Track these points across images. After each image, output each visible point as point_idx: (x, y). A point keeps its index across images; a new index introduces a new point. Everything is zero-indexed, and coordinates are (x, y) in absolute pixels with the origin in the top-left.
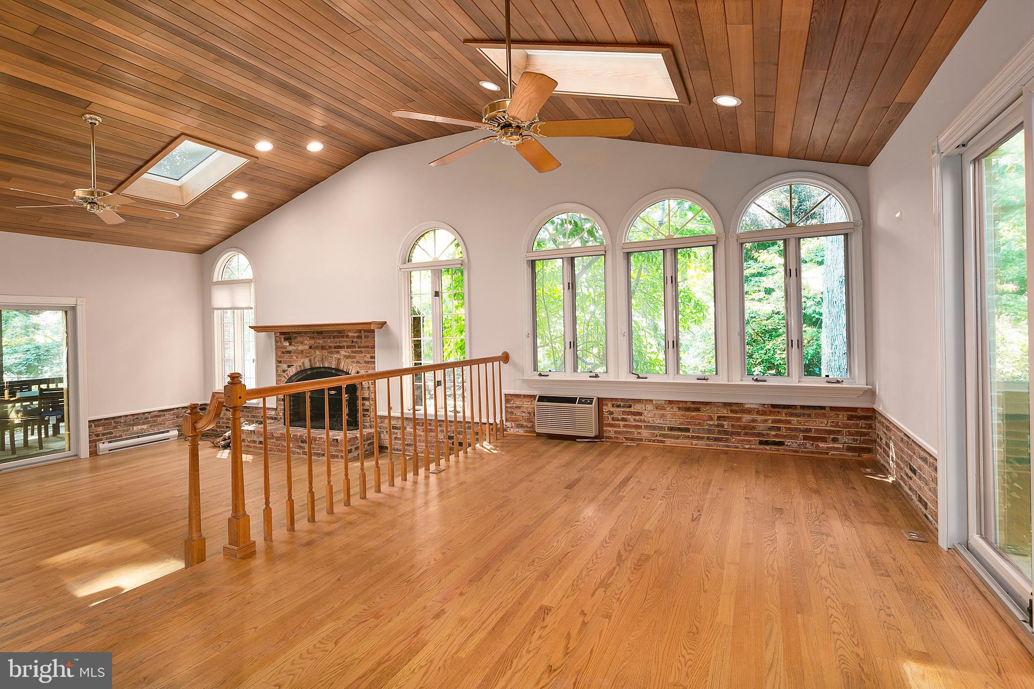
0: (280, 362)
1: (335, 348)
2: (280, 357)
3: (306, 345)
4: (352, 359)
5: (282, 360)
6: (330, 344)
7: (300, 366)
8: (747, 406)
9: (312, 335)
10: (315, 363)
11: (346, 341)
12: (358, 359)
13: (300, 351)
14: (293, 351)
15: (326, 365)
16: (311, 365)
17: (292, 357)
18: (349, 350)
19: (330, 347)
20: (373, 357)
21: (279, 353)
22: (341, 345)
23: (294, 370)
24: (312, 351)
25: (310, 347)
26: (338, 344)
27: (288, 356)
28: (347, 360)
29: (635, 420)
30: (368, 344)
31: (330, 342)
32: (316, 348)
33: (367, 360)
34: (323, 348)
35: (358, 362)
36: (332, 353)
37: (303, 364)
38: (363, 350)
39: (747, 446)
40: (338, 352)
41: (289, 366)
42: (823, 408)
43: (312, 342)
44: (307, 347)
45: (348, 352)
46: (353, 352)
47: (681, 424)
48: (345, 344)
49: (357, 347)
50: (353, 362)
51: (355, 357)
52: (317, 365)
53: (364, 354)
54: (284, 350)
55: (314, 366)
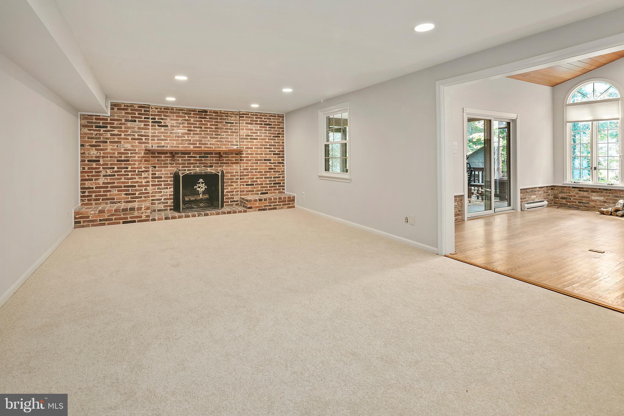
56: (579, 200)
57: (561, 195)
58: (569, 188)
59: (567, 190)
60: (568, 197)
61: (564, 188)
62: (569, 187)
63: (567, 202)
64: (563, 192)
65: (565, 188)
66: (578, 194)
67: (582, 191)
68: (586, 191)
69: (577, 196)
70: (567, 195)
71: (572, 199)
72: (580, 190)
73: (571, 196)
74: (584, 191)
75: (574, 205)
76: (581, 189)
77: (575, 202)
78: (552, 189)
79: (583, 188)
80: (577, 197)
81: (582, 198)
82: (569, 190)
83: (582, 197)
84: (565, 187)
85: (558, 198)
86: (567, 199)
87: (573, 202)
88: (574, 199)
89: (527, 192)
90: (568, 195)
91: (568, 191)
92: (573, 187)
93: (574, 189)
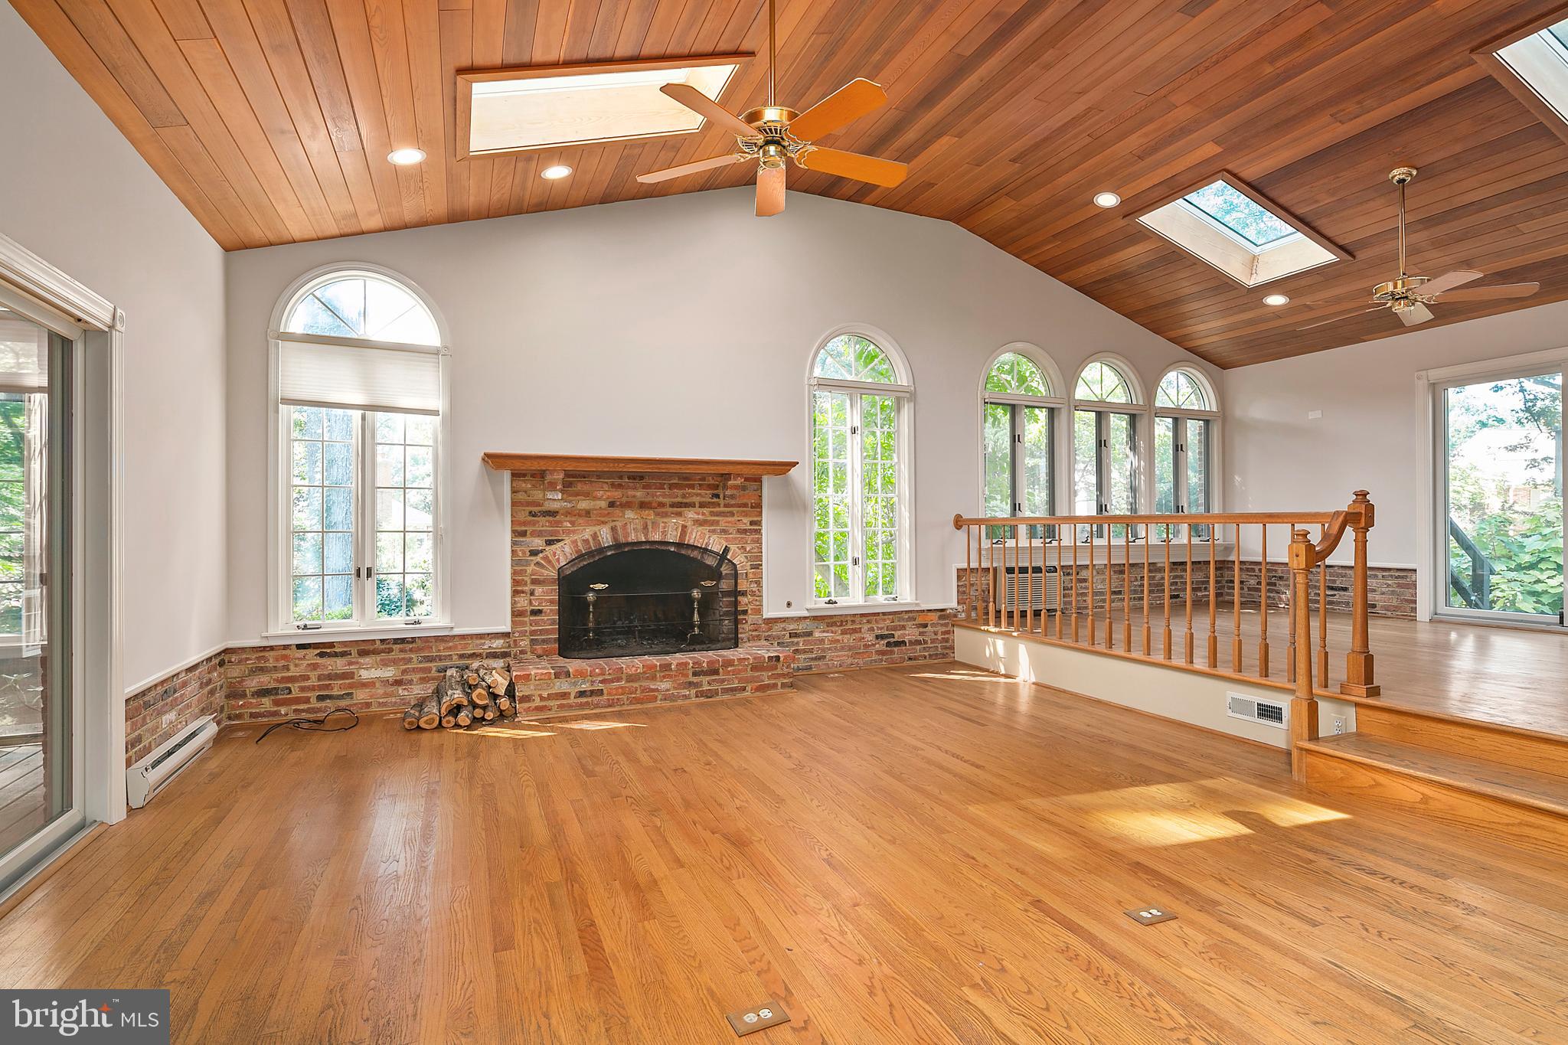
0: (523, 534)
1: (672, 505)
2: (524, 523)
3: (600, 499)
4: (712, 525)
5: (529, 529)
6: (661, 499)
7: (586, 541)
8: (1159, 565)
9: (617, 481)
10: (627, 535)
11: (697, 495)
12: (723, 525)
13: (584, 512)
14: (561, 512)
15: (657, 537)
16: (615, 538)
17: (560, 522)
18: (705, 510)
19: (662, 505)
20: (759, 523)
21: (523, 516)
22: (685, 501)
23: (567, 549)
24: (617, 511)
25: (612, 505)
26: (679, 500)
27: (548, 521)
28: (700, 528)
29: (1081, 587)
30: (745, 501)
31: (660, 496)
32: (627, 505)
33: (743, 527)
34: (643, 505)
35: (724, 531)
36: (665, 515)
37: (595, 536)
38: (735, 510)
39: (1158, 602)
40: (679, 514)
41: (549, 543)
42: (1199, 562)
43: (617, 494)
44: (603, 504)
45: (703, 514)
46: (712, 514)
47: (1116, 587)
48: (697, 500)
49: (722, 506)
50: (713, 532)
51: (717, 523)
52: (632, 538)
53: (736, 518)
54: (535, 509)
55: (622, 540)
56: (320, 687)
57: (253, 683)
58: (287, 652)
59: (277, 660)
60: (281, 686)
61: (266, 654)
62: (286, 647)
63: (277, 703)
64: (262, 670)
65: (272, 653)
66: (315, 667)
67: (330, 655)
68: (343, 654)
69: (313, 675)
70: (277, 680)
71: (296, 693)
72: (321, 655)
73: (292, 679)
74: (336, 655)
75: (303, 711)
76: (325, 649)
77: (307, 700)
78: (221, 664)
79: (331, 645)
80: (313, 681)
81: (331, 679)
82: (285, 657)
83: (330, 677)
84: (272, 648)
85: (243, 695)
86: (277, 694)
87: (298, 701)
88: (302, 689)
89: (147, 705)
90: (283, 678)
91: (282, 663)
92: (300, 647)
93: (303, 652)
